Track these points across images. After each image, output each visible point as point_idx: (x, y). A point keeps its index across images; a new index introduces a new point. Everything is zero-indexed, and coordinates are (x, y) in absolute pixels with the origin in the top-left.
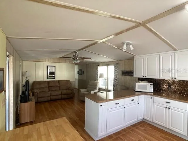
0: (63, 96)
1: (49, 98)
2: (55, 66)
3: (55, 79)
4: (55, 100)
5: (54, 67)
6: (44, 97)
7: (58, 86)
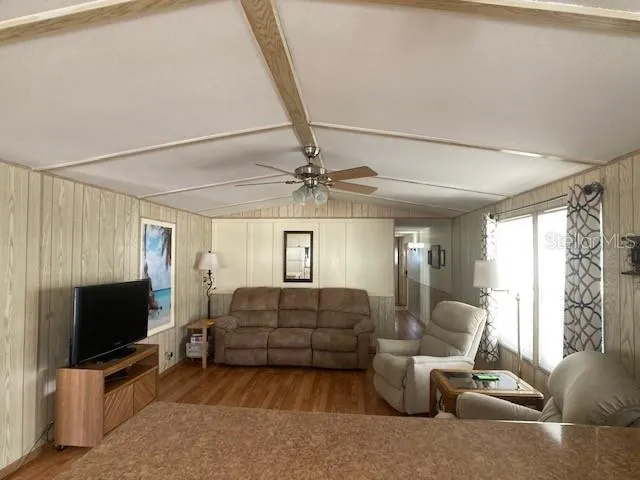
0: (316, 354)
1: (262, 357)
2: (311, 233)
3: (310, 281)
4: (284, 368)
5: (309, 236)
6: (245, 348)
7: (313, 311)
